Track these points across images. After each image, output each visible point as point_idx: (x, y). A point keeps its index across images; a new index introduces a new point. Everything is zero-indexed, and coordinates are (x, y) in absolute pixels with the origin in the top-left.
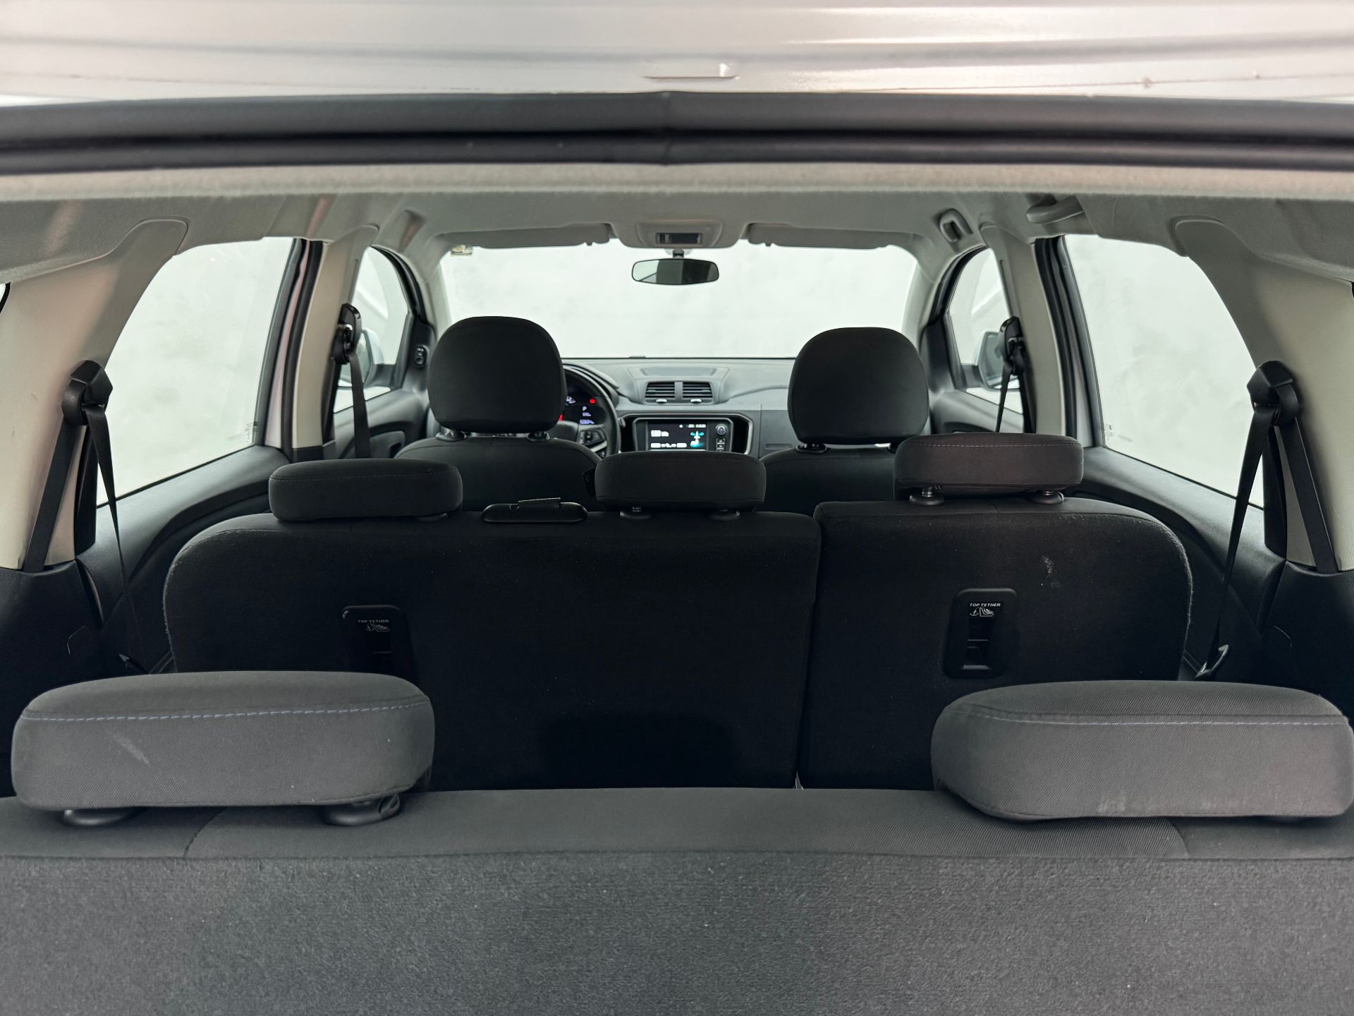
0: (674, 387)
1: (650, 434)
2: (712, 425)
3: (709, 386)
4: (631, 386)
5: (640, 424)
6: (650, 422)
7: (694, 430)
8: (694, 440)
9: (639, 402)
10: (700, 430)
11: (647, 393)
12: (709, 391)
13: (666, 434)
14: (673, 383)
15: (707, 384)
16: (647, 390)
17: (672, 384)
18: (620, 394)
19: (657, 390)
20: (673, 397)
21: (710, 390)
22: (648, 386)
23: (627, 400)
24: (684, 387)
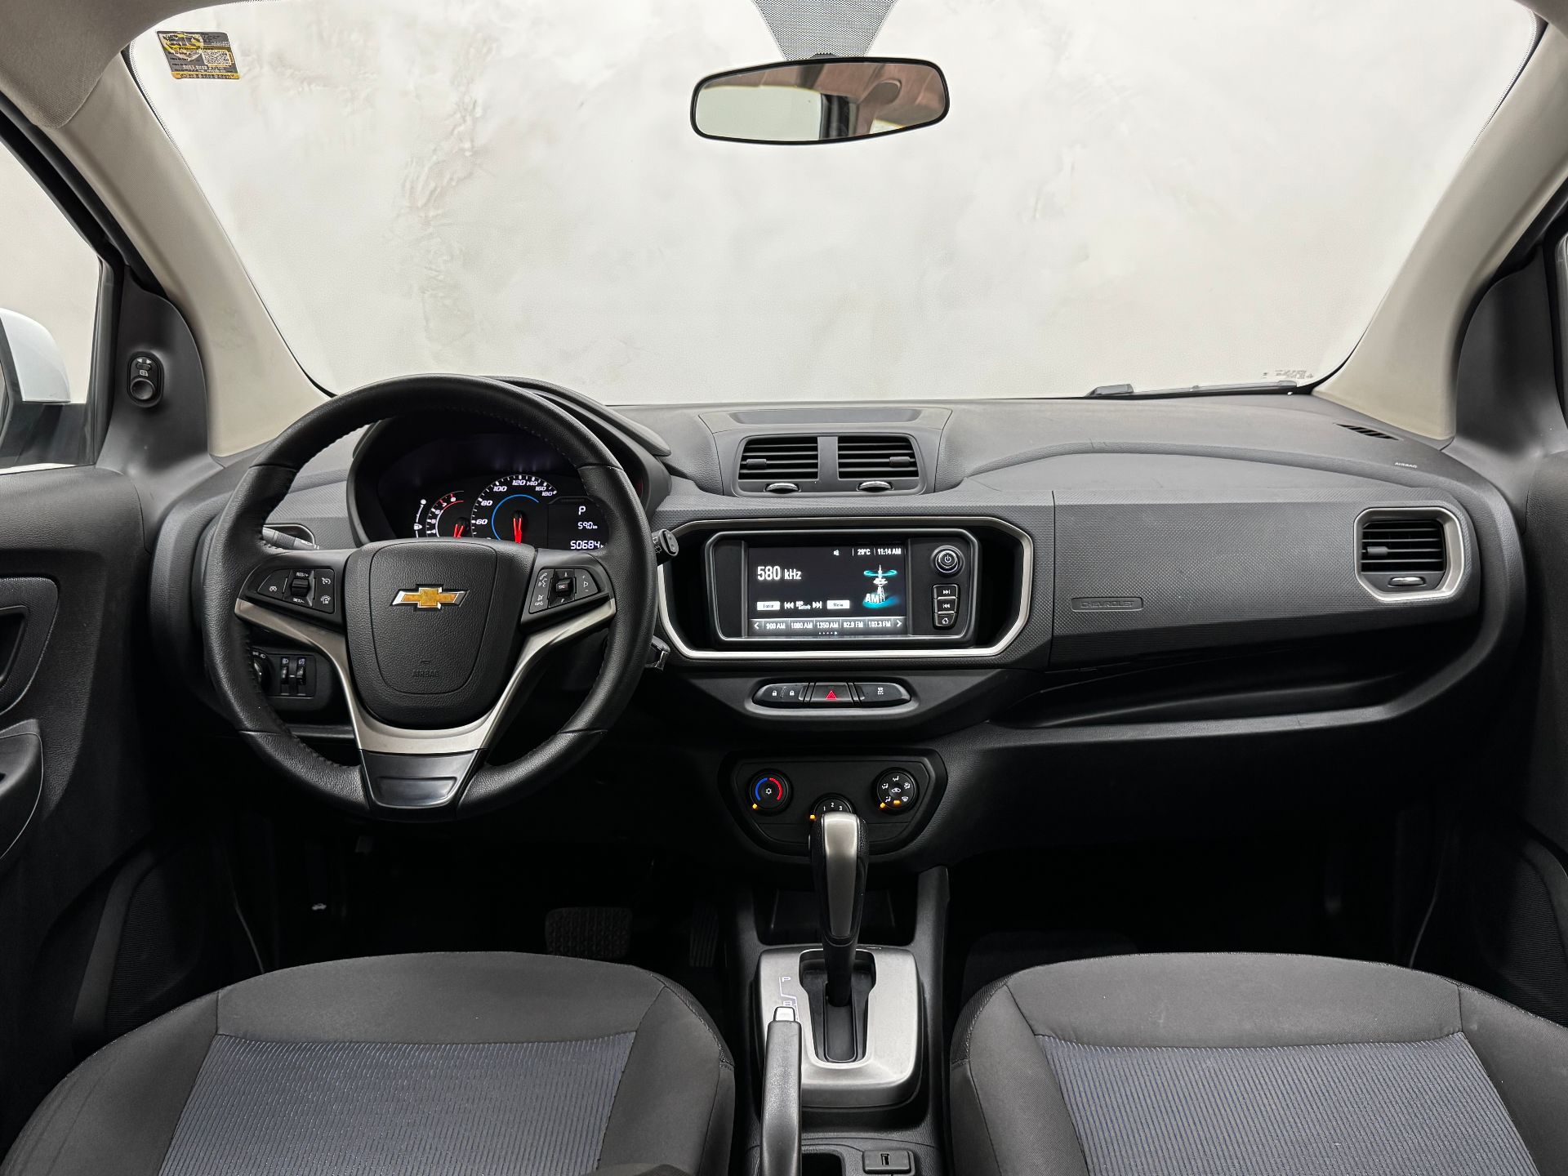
0: (815, 449)
1: (752, 574)
2: (921, 547)
3: (910, 447)
4: (703, 450)
5: (725, 549)
6: (753, 542)
7: (873, 563)
8: (874, 589)
9: (724, 492)
10: (888, 563)
11: (743, 467)
12: (907, 458)
13: (794, 575)
14: (814, 440)
15: (902, 443)
16: (744, 458)
17: (810, 442)
18: (673, 471)
19: (768, 458)
20: (814, 475)
21: (912, 455)
22: (746, 450)
23: (691, 484)
24: (840, 448)
